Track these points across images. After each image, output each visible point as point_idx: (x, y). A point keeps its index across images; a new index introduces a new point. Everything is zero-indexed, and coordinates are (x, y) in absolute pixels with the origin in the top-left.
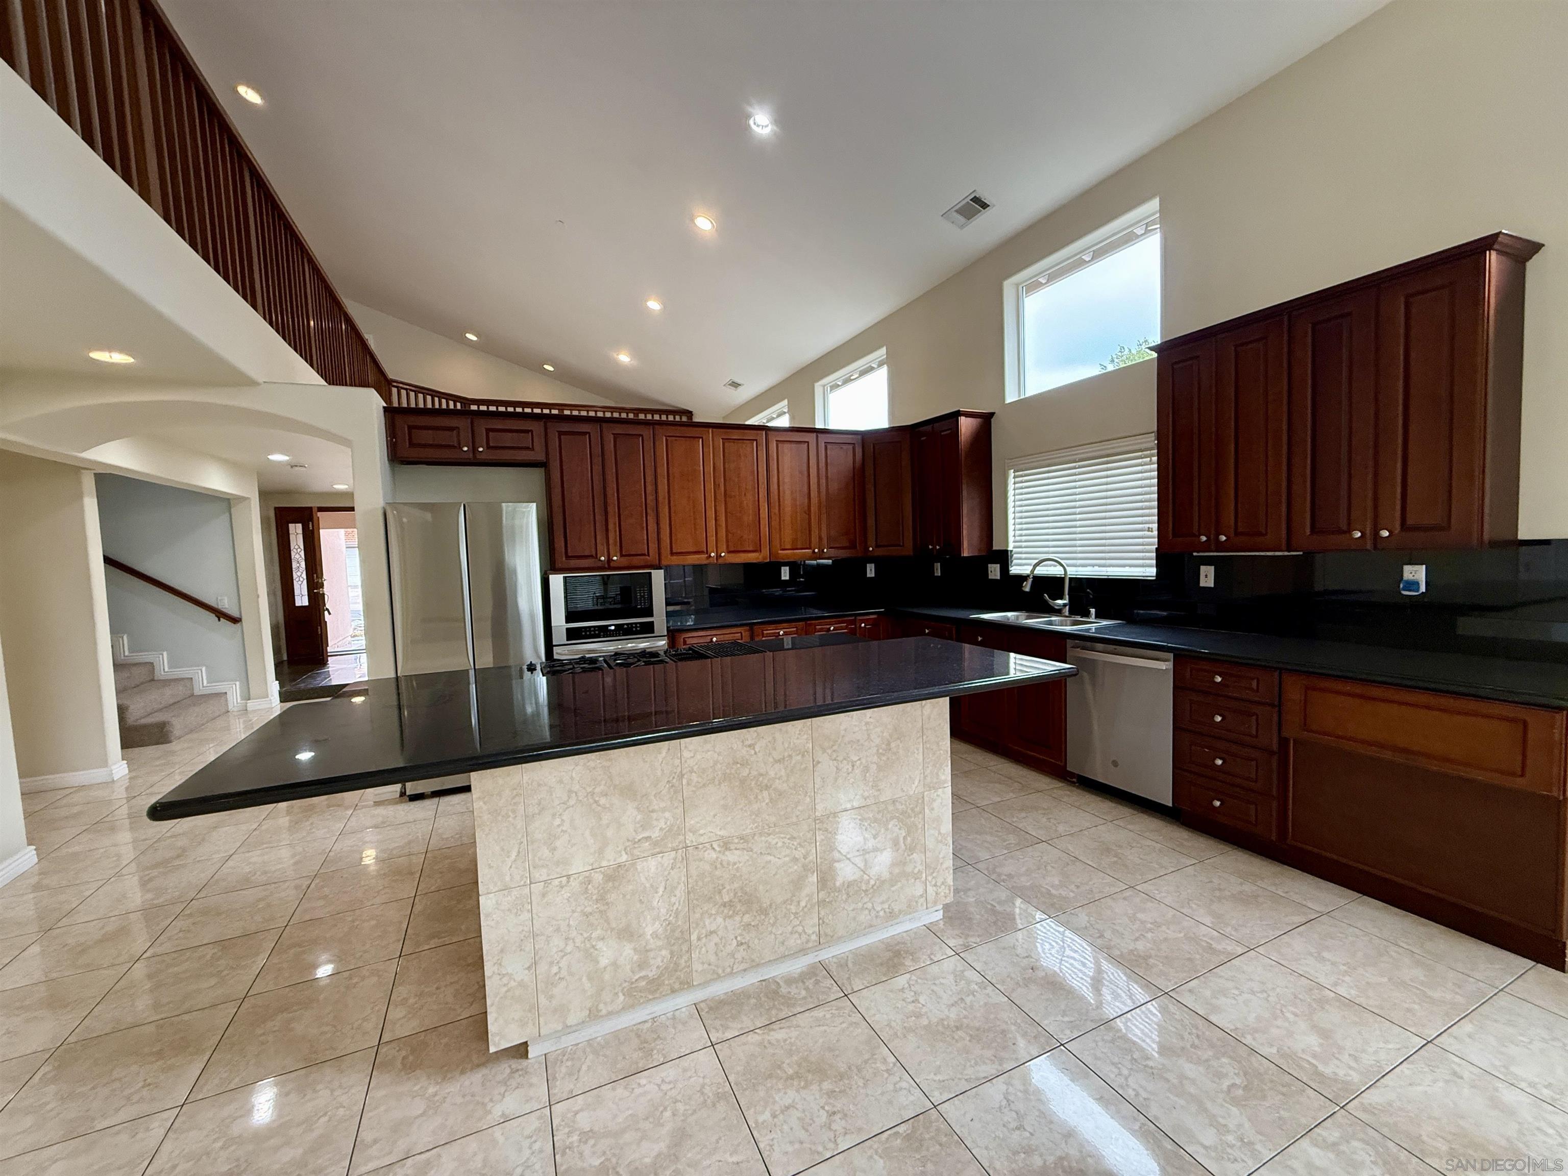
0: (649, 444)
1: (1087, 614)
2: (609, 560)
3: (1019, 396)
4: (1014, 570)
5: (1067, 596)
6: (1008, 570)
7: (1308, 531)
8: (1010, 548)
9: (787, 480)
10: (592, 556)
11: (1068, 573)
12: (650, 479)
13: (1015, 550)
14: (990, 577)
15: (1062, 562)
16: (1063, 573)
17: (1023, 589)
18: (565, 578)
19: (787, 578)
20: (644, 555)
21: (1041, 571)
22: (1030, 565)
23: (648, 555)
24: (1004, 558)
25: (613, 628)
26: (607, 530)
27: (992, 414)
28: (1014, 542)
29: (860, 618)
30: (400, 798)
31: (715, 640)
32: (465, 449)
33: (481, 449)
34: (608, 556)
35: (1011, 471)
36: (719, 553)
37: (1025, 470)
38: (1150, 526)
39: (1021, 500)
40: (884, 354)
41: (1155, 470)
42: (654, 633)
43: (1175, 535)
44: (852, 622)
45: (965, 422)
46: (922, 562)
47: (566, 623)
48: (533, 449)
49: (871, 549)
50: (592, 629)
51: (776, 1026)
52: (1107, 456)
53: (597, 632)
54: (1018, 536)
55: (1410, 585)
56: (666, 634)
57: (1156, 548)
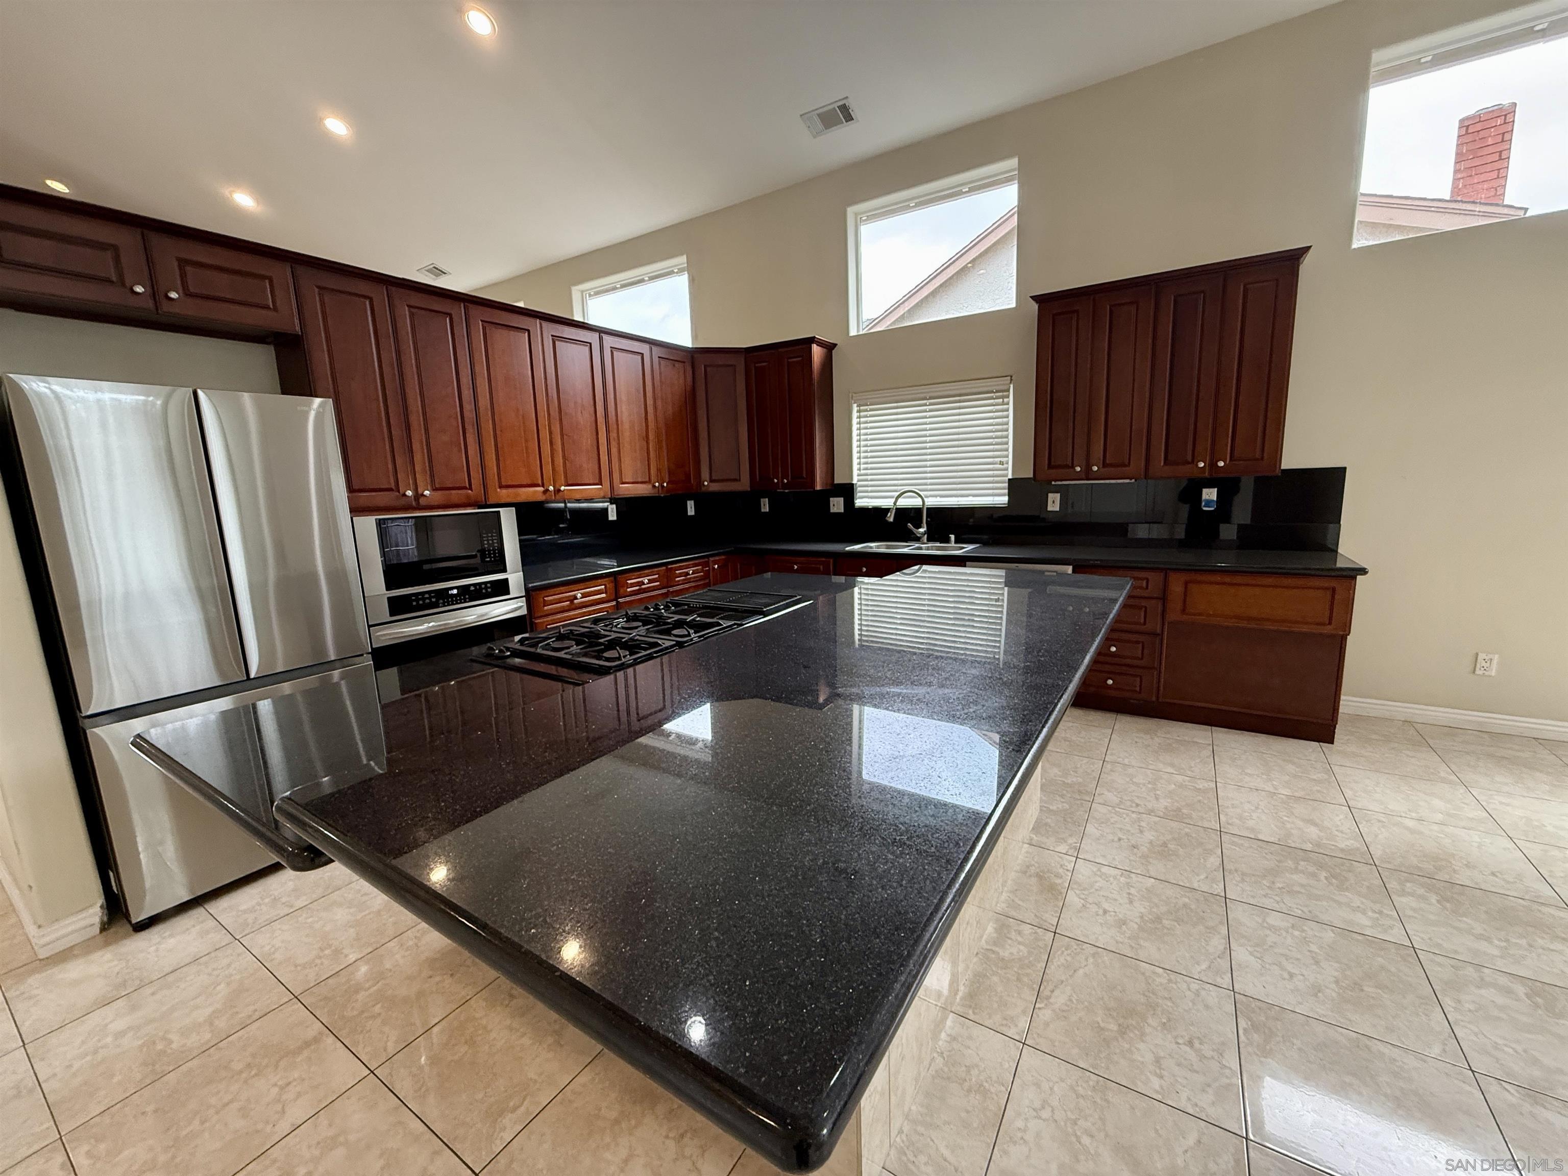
0: (461, 330)
1: (947, 541)
2: (418, 496)
3: (858, 331)
4: (859, 503)
5: (925, 525)
6: (853, 503)
7: (1162, 464)
8: (855, 482)
9: (624, 398)
10: (390, 490)
11: (926, 504)
12: (466, 380)
13: (859, 483)
14: (832, 511)
15: (922, 493)
16: (921, 504)
17: (887, 519)
18: (379, 523)
19: (615, 518)
20: (465, 488)
21: (904, 503)
22: (891, 497)
23: (471, 489)
24: (848, 491)
25: (455, 591)
26: (411, 450)
27: (835, 345)
28: (858, 475)
29: (711, 559)
30: (104, 933)
31: (579, 595)
32: (139, 289)
33: (173, 295)
34: (416, 490)
35: (855, 405)
36: (557, 486)
37: (870, 405)
38: (1002, 459)
39: (866, 434)
40: (683, 264)
41: (1007, 410)
42: (509, 594)
43: (1050, 466)
44: (706, 564)
45: (816, 350)
46: (751, 498)
47: (387, 590)
48: (275, 309)
49: (706, 483)
50: (427, 596)
51: (1045, 992)
52: (960, 395)
53: (434, 600)
54: (864, 469)
55: (1208, 503)
56: (524, 594)
57: (1009, 479)
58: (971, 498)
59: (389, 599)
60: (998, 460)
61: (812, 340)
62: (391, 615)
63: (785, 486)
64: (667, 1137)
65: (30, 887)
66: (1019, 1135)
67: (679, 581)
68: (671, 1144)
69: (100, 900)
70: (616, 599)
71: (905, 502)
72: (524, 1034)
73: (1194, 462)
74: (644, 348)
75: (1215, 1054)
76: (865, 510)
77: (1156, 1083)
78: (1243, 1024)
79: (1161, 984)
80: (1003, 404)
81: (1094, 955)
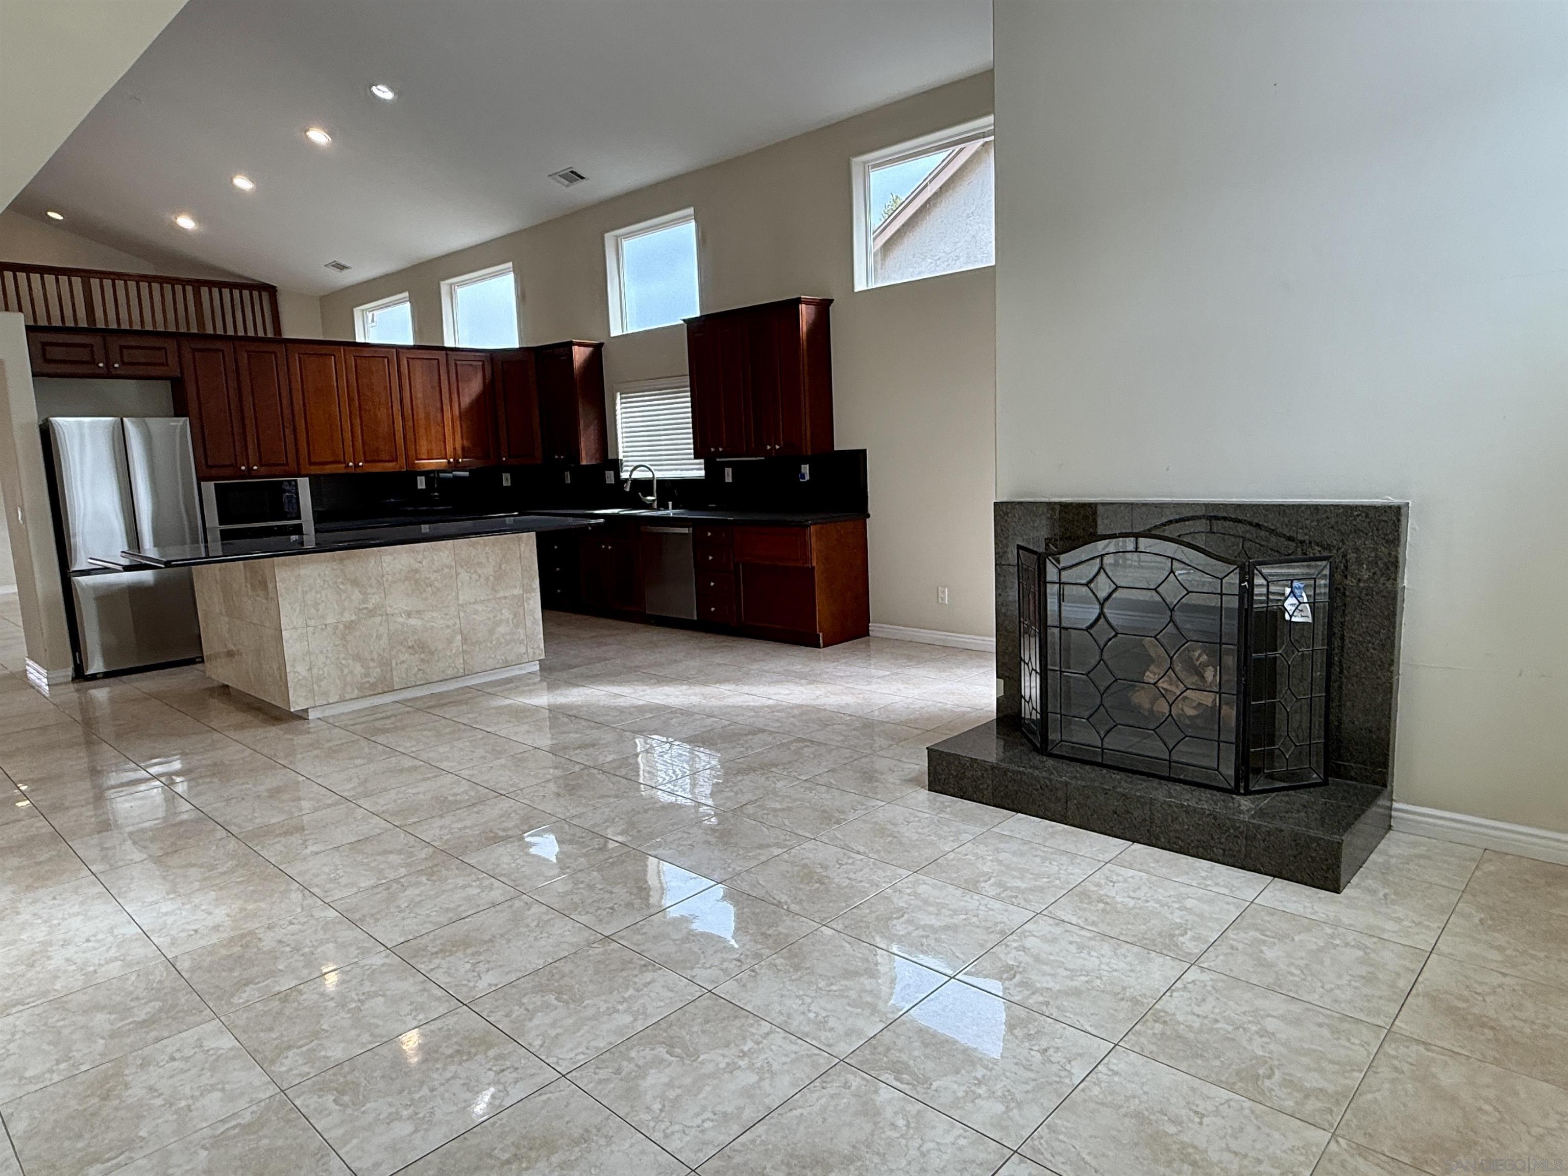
0: (283, 361)
2: (250, 469)
3: (619, 332)
4: (622, 475)
5: (655, 494)
6: (619, 476)
7: (754, 446)
8: (620, 457)
10: (232, 466)
11: (656, 476)
12: (285, 393)
14: (606, 482)
16: (652, 476)
19: (424, 487)
20: (283, 464)
23: (288, 464)
24: (616, 465)
26: (245, 442)
27: (602, 344)
28: (623, 452)
30: (74, 679)
32: (101, 365)
33: (116, 365)
34: (248, 466)
35: (618, 394)
36: (356, 463)
37: (626, 394)
39: (626, 418)
43: (702, 447)
45: (578, 351)
47: (220, 525)
48: (167, 365)
54: (626, 447)
55: (803, 476)
59: (221, 531)
61: (573, 343)
65: (44, 653)
73: (767, 445)
74: (441, 355)
76: (620, 482)
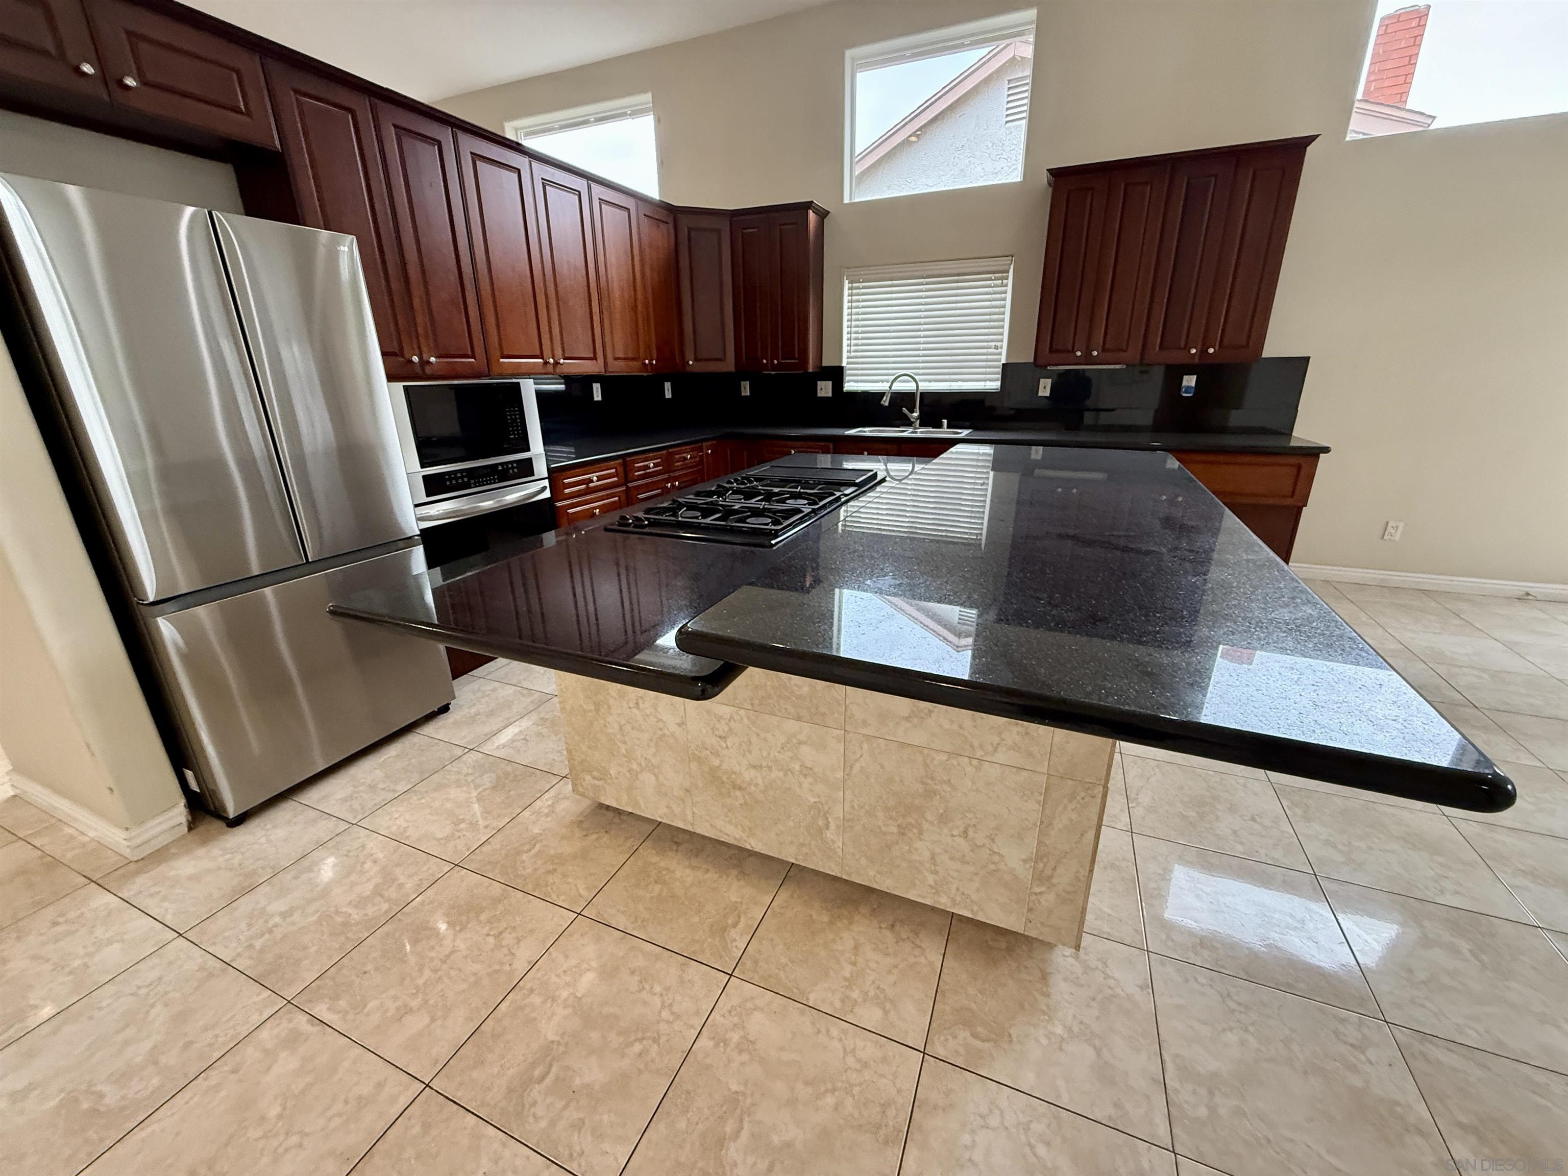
0: (451, 162)
1: (940, 426)
2: (424, 363)
4: (849, 386)
5: (918, 410)
6: (842, 387)
7: (1157, 349)
8: (844, 364)
10: (395, 354)
11: (919, 388)
13: (849, 366)
14: (819, 395)
15: (916, 377)
16: (915, 388)
17: (881, 403)
18: (406, 391)
19: (599, 399)
20: (468, 356)
21: (899, 387)
22: (887, 381)
23: (474, 357)
24: (836, 374)
25: (484, 471)
27: (828, 213)
28: (848, 358)
29: (705, 444)
30: (193, 832)
31: (595, 479)
32: (87, 68)
33: (130, 82)
34: (421, 358)
35: (846, 282)
36: (556, 359)
37: (863, 282)
38: (998, 344)
39: (858, 314)
40: (648, 103)
41: (1005, 292)
42: (533, 475)
43: (1052, 350)
44: (700, 449)
45: (812, 215)
46: (732, 380)
47: (422, 467)
48: (248, 113)
49: (691, 363)
50: (459, 475)
51: (1132, 796)
52: (958, 275)
53: (466, 480)
54: (854, 352)
55: (1188, 389)
56: (546, 475)
57: (1003, 364)
58: (960, 383)
59: (424, 477)
60: (993, 344)
61: (809, 205)
62: (428, 496)
63: (774, 368)
64: (881, 928)
65: (111, 789)
66: (1156, 892)
67: (678, 466)
68: (888, 933)
69: (183, 802)
70: (625, 484)
71: (902, 386)
72: (708, 871)
73: (1187, 348)
74: (630, 203)
75: (1273, 824)
76: (853, 395)
77: (1239, 848)
78: (1285, 803)
79: (1216, 782)
80: (1002, 285)
81: (1157, 766)
